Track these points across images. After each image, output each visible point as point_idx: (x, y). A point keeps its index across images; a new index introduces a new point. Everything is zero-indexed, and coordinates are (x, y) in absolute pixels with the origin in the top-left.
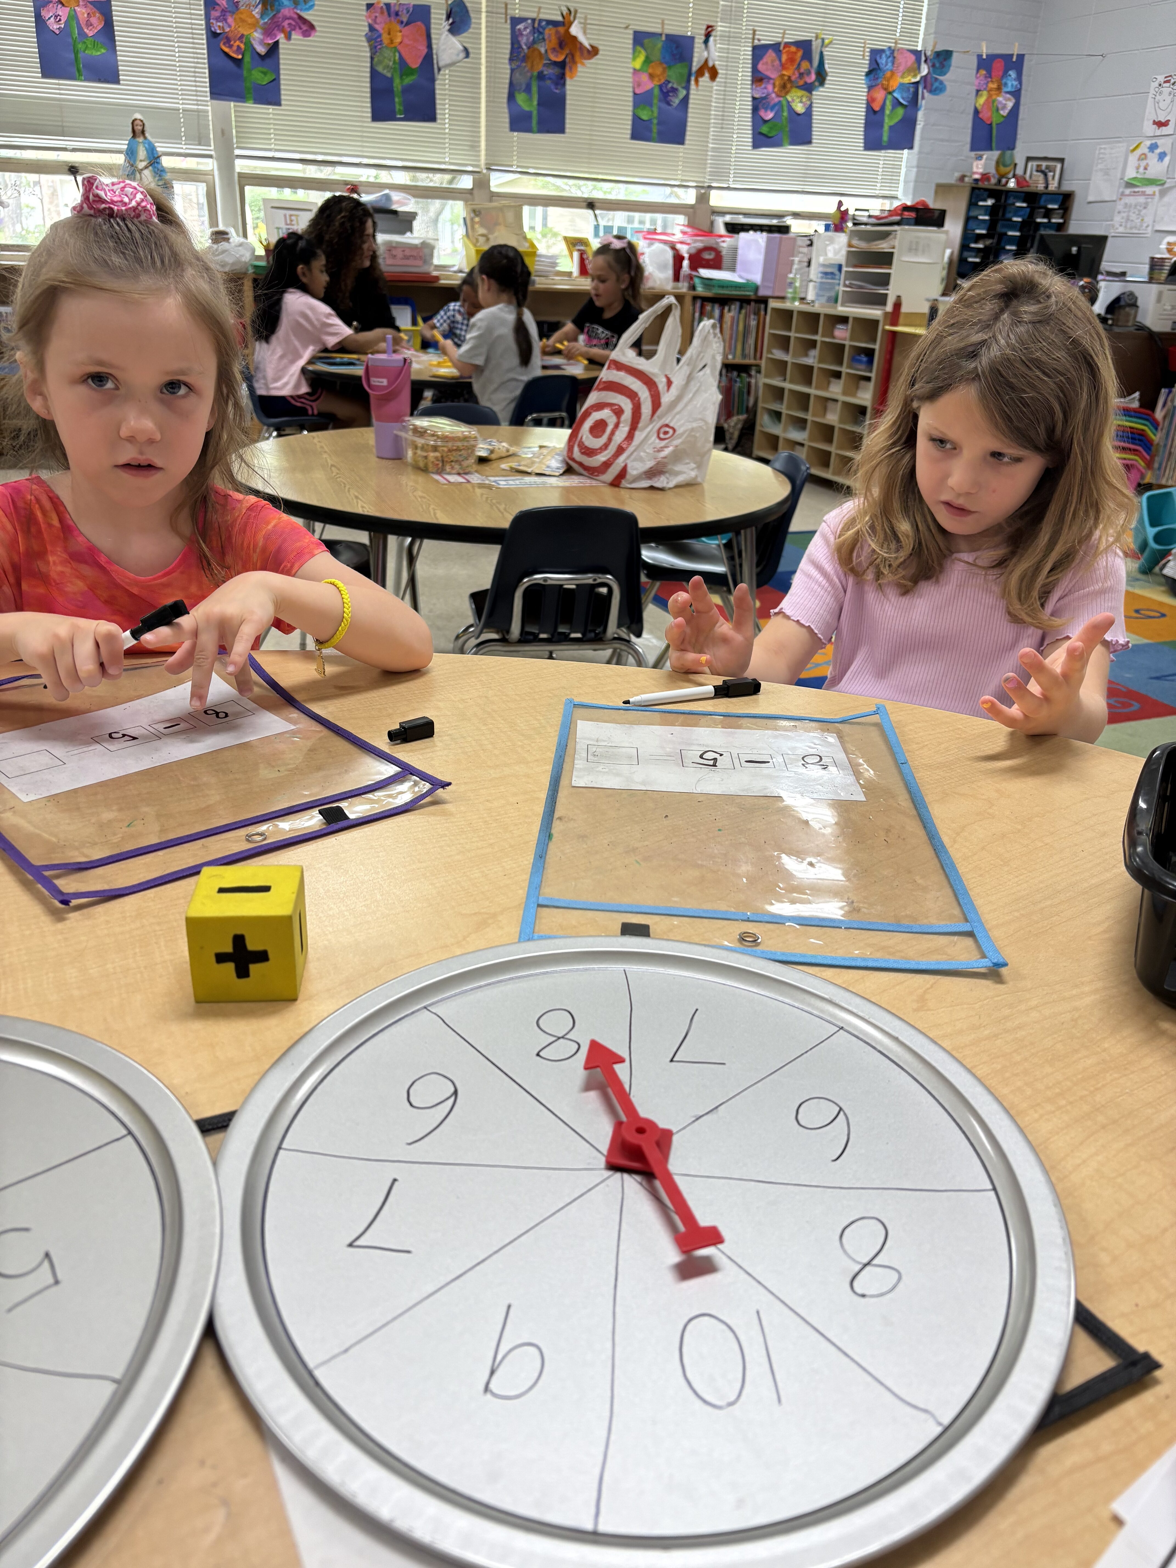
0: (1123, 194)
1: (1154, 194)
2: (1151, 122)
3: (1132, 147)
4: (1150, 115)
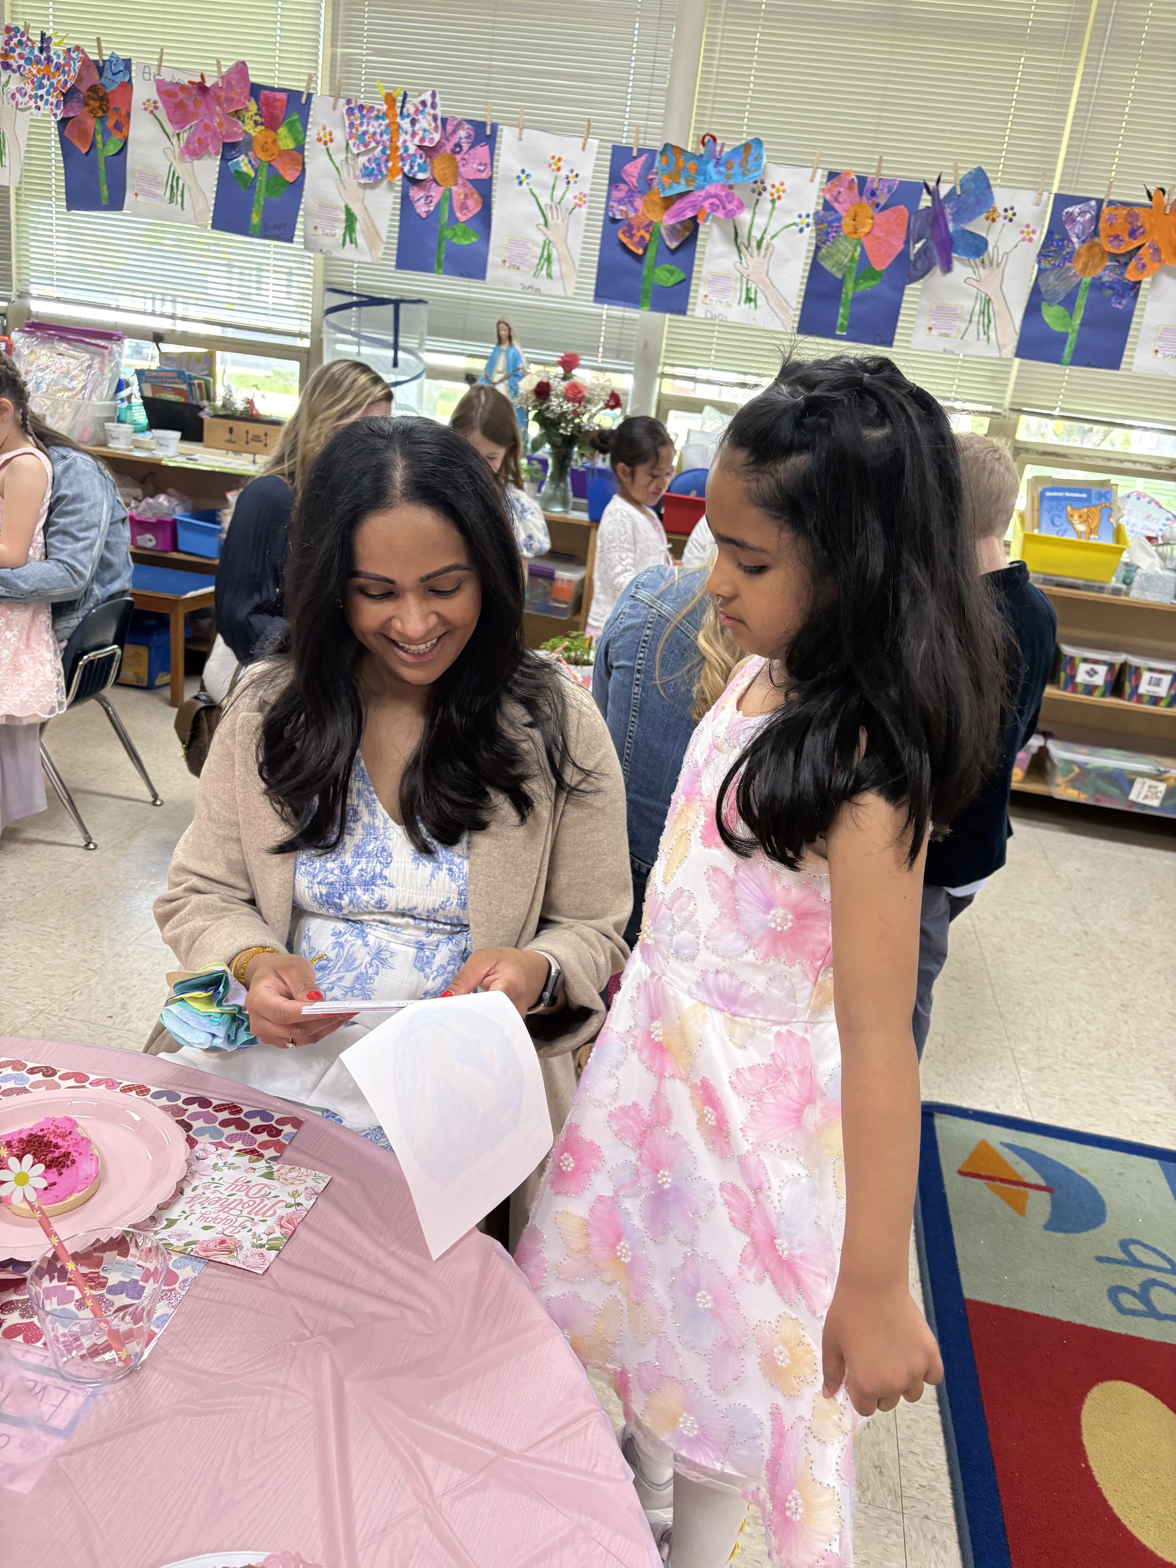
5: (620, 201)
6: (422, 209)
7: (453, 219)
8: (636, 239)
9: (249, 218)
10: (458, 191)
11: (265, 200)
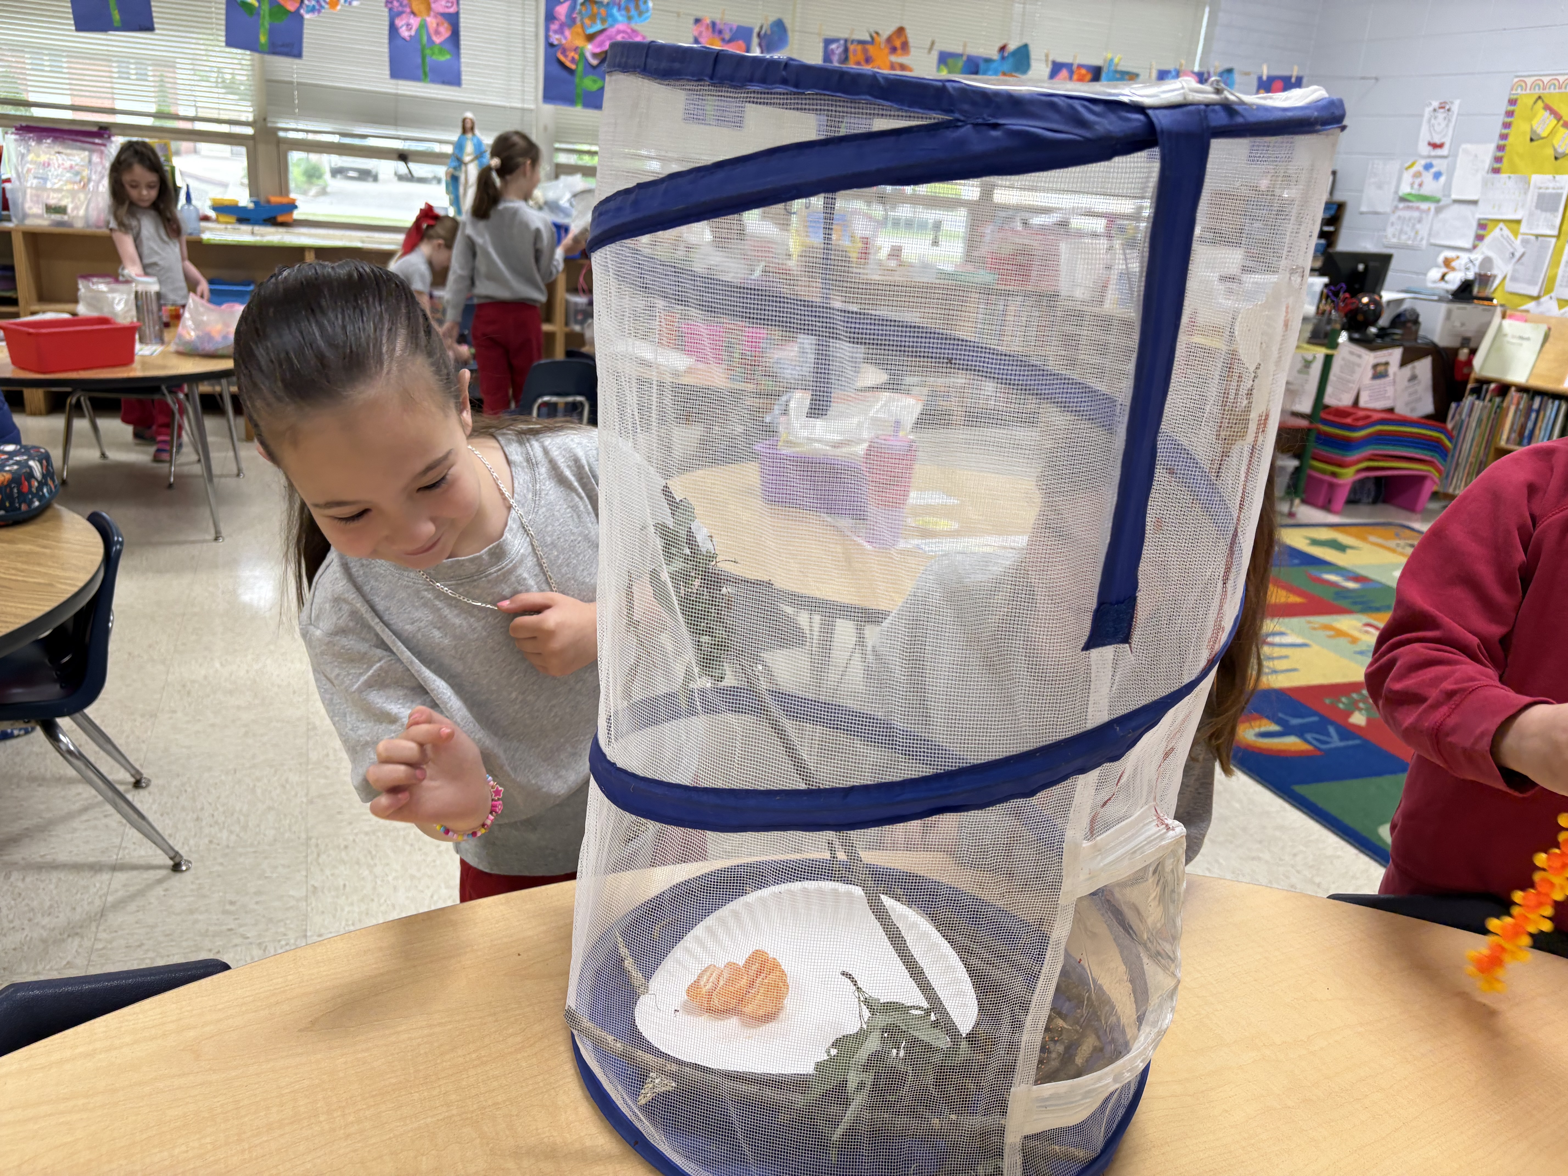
0: (1396, 208)
1: (1429, 209)
2: (1426, 143)
3: (1407, 165)
4: (1425, 136)
5: (556, 32)
6: (405, 33)
7: (430, 41)
8: (570, 58)
9: (258, 39)
10: (432, 21)
11: (270, 24)
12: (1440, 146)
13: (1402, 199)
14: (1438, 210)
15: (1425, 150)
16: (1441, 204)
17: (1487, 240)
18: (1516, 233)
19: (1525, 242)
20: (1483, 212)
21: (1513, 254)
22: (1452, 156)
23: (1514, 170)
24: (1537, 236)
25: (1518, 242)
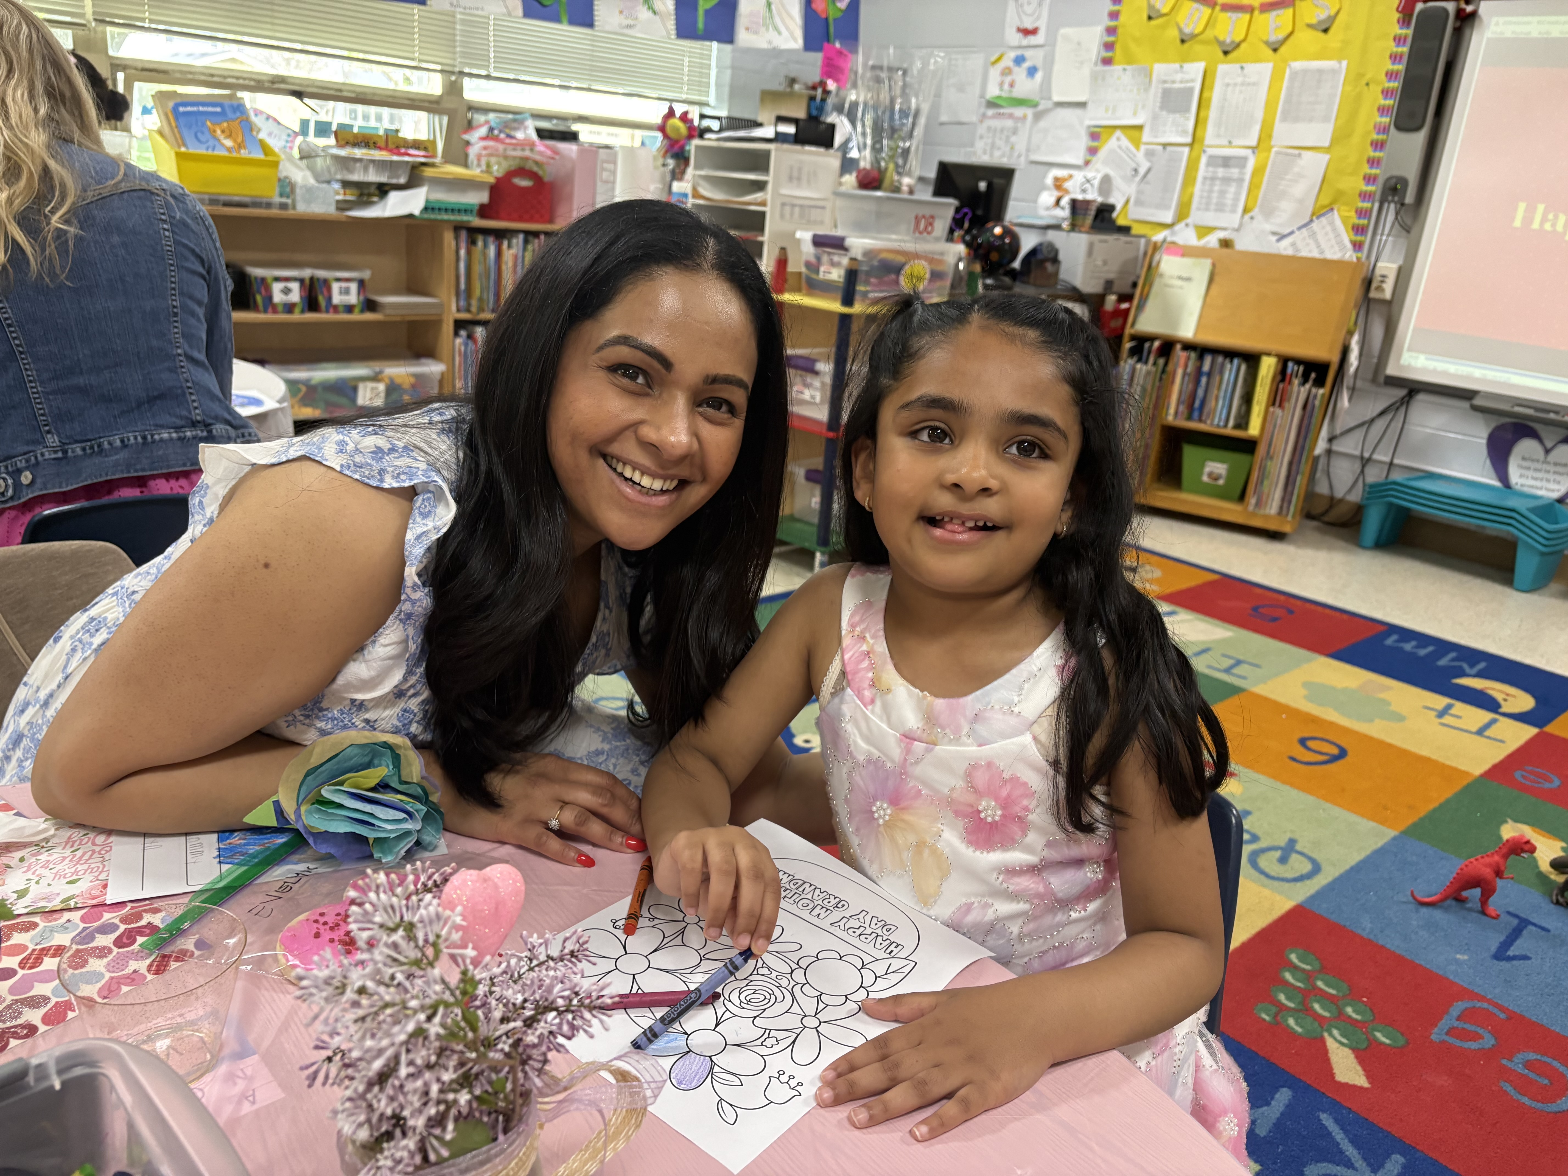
0: (984, 116)
1: (1025, 117)
2: (1014, 29)
3: (993, 58)
4: (1013, 20)
12: (1034, 32)
13: (991, 104)
14: (1038, 116)
15: (1015, 38)
16: (1041, 108)
17: (1102, 154)
18: (1137, 143)
19: (1149, 154)
20: (1095, 117)
21: (1136, 170)
22: (1051, 43)
23: (1130, 60)
24: (1165, 146)
25: (1140, 155)
